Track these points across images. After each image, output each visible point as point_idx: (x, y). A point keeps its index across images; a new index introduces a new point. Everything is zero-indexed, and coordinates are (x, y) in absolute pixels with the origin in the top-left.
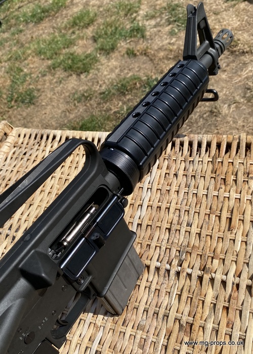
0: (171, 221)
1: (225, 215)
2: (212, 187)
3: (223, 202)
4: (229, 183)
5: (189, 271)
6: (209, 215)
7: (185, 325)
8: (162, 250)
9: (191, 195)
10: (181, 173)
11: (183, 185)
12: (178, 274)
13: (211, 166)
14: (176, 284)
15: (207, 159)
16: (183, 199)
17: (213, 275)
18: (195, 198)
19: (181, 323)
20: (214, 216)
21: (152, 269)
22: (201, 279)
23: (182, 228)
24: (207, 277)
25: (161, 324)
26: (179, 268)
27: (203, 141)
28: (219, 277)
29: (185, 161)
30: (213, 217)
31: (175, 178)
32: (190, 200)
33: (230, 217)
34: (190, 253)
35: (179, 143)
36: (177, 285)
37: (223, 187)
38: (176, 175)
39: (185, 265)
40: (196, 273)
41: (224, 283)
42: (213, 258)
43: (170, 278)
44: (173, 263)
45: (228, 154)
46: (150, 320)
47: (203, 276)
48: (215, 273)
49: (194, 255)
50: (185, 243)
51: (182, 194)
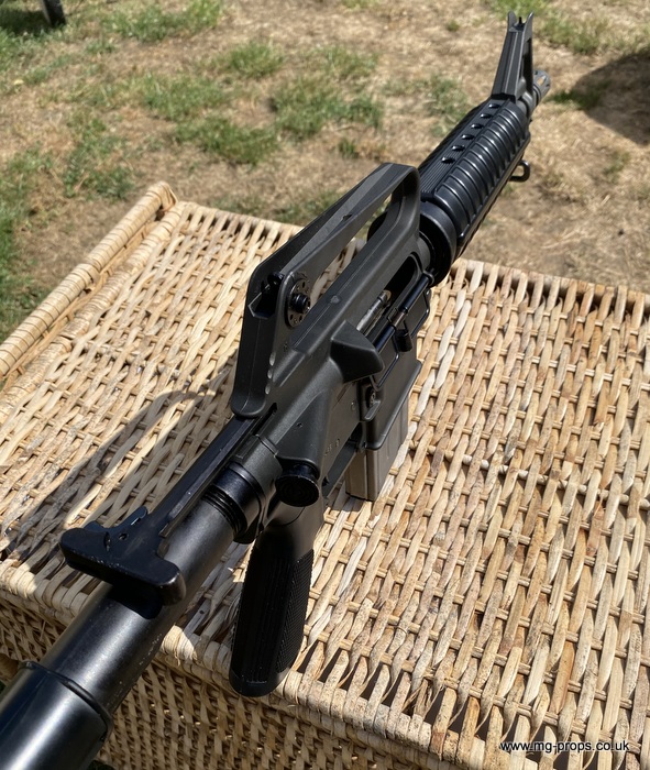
0: (490, 399)
1: (585, 402)
2: (565, 357)
3: (583, 384)
4: (594, 355)
5: (523, 473)
6: (558, 399)
7: (516, 545)
8: (473, 438)
9: (527, 365)
10: (512, 328)
11: (515, 347)
12: (502, 476)
13: (564, 327)
14: (497, 490)
15: (558, 314)
16: (514, 369)
17: (565, 483)
18: (534, 370)
19: (510, 541)
20: (567, 401)
21: (457, 463)
22: (541, 487)
23: (511, 411)
24: (553, 485)
25: (473, 541)
26: (506, 467)
27: (553, 286)
28: (574, 486)
29: (518, 313)
30: (565, 402)
31: (501, 335)
32: (526, 373)
33: (593, 405)
34: (523, 451)
35: (510, 281)
36: (500, 491)
37: (585, 360)
38: (503, 331)
39: (516, 463)
40: (535, 477)
41: (581, 497)
42: (562, 461)
43: (488, 480)
44: (495, 459)
45: (595, 313)
46: (454, 534)
47: (546, 482)
48: (568, 479)
49: (530, 453)
50: (515, 434)
51: (511, 362)
